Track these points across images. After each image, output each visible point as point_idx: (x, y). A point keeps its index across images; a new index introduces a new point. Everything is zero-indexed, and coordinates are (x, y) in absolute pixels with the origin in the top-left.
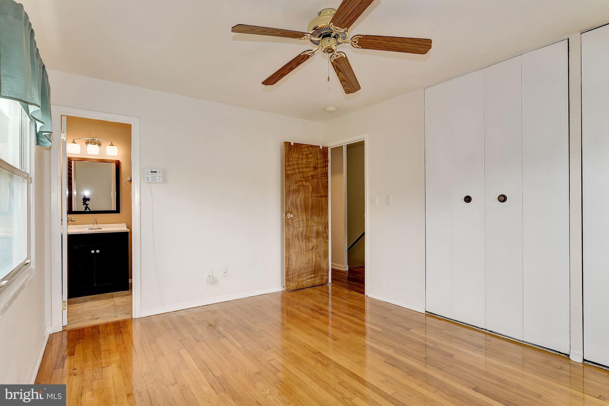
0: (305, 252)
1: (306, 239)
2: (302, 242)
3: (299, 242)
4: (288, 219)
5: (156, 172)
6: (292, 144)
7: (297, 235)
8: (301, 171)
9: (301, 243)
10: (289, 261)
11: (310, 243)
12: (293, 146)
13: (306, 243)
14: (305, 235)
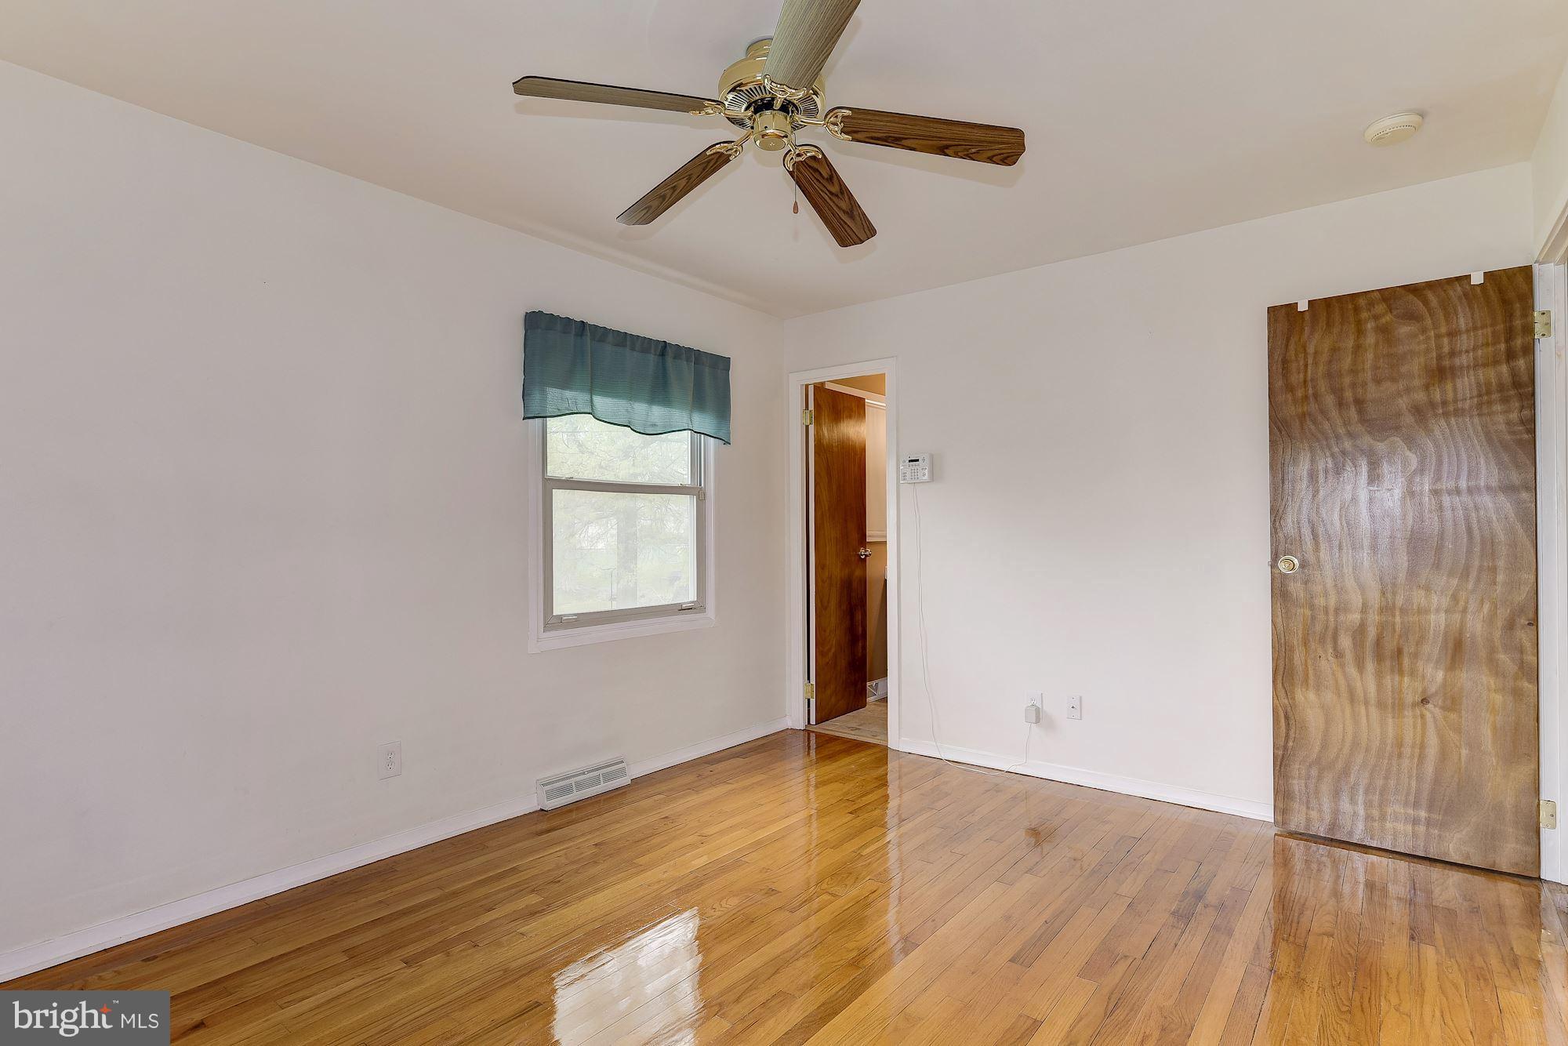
0: (1373, 710)
1: (1379, 657)
2: (1360, 665)
3: (1342, 666)
4: (1284, 576)
5: (918, 460)
6: (1303, 306)
7: (1330, 633)
8: (1351, 399)
9: (1352, 671)
10: (1288, 725)
11: (1406, 679)
12: (1307, 317)
13: (1379, 675)
14: (1379, 643)
